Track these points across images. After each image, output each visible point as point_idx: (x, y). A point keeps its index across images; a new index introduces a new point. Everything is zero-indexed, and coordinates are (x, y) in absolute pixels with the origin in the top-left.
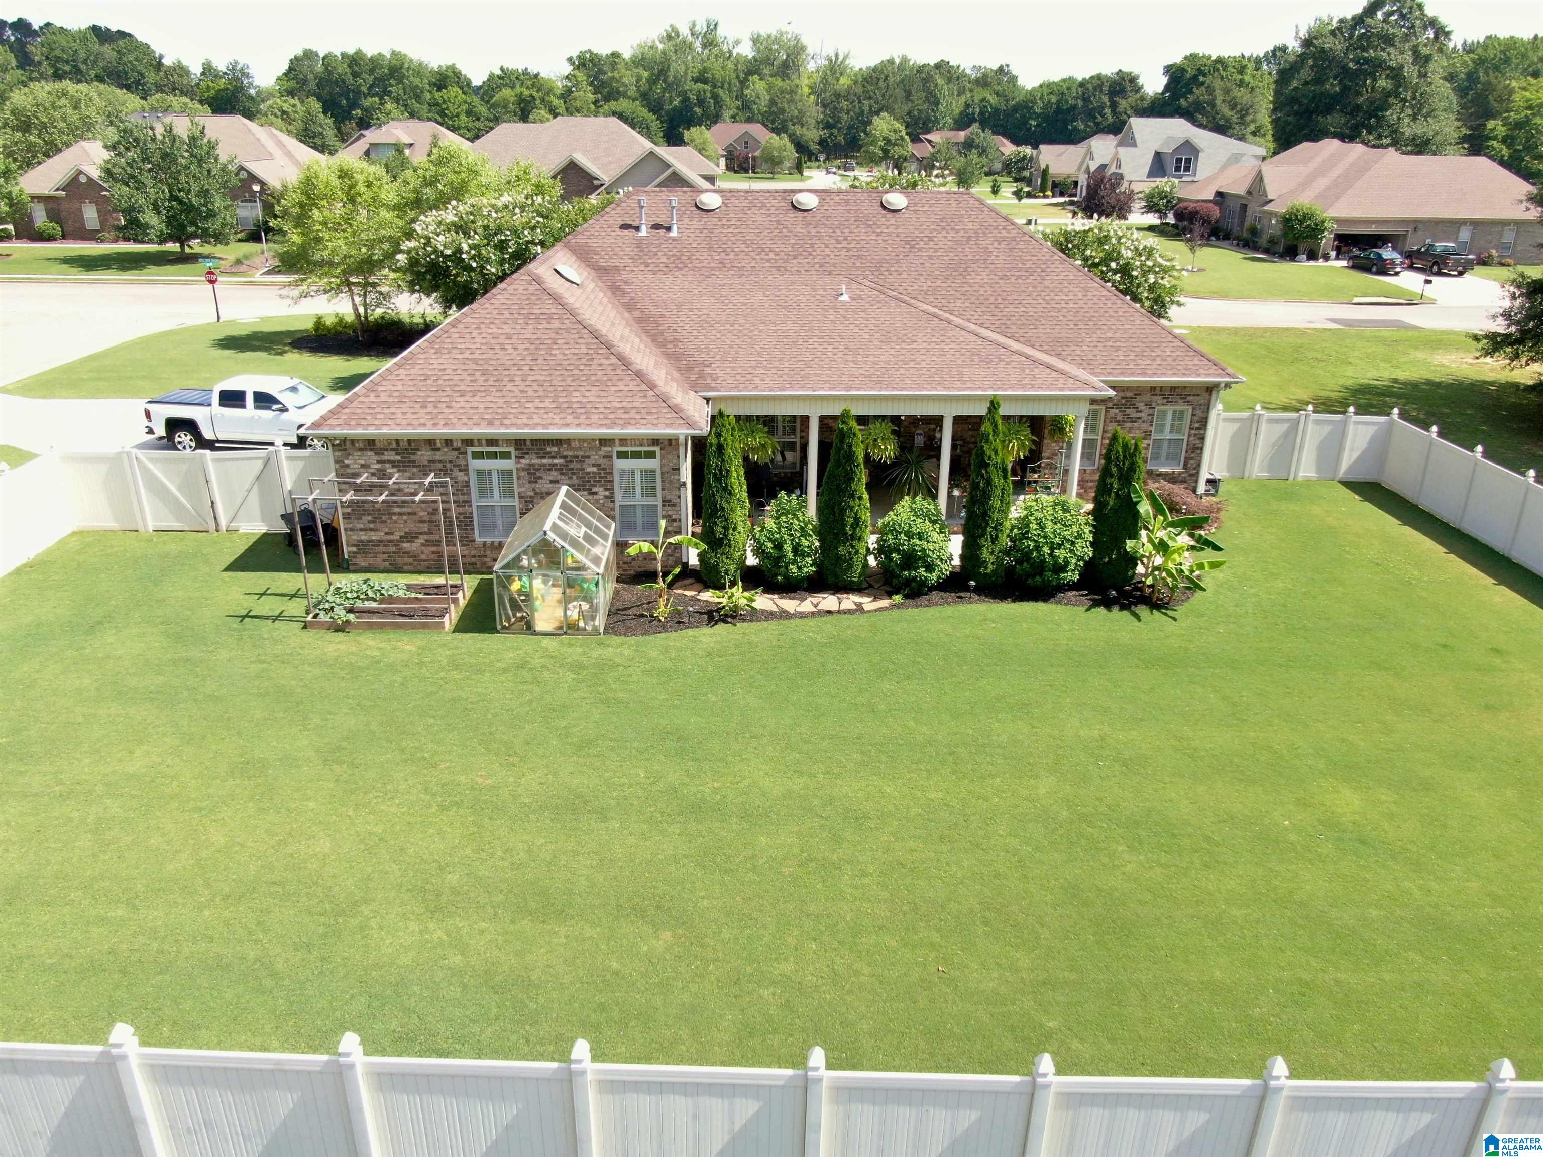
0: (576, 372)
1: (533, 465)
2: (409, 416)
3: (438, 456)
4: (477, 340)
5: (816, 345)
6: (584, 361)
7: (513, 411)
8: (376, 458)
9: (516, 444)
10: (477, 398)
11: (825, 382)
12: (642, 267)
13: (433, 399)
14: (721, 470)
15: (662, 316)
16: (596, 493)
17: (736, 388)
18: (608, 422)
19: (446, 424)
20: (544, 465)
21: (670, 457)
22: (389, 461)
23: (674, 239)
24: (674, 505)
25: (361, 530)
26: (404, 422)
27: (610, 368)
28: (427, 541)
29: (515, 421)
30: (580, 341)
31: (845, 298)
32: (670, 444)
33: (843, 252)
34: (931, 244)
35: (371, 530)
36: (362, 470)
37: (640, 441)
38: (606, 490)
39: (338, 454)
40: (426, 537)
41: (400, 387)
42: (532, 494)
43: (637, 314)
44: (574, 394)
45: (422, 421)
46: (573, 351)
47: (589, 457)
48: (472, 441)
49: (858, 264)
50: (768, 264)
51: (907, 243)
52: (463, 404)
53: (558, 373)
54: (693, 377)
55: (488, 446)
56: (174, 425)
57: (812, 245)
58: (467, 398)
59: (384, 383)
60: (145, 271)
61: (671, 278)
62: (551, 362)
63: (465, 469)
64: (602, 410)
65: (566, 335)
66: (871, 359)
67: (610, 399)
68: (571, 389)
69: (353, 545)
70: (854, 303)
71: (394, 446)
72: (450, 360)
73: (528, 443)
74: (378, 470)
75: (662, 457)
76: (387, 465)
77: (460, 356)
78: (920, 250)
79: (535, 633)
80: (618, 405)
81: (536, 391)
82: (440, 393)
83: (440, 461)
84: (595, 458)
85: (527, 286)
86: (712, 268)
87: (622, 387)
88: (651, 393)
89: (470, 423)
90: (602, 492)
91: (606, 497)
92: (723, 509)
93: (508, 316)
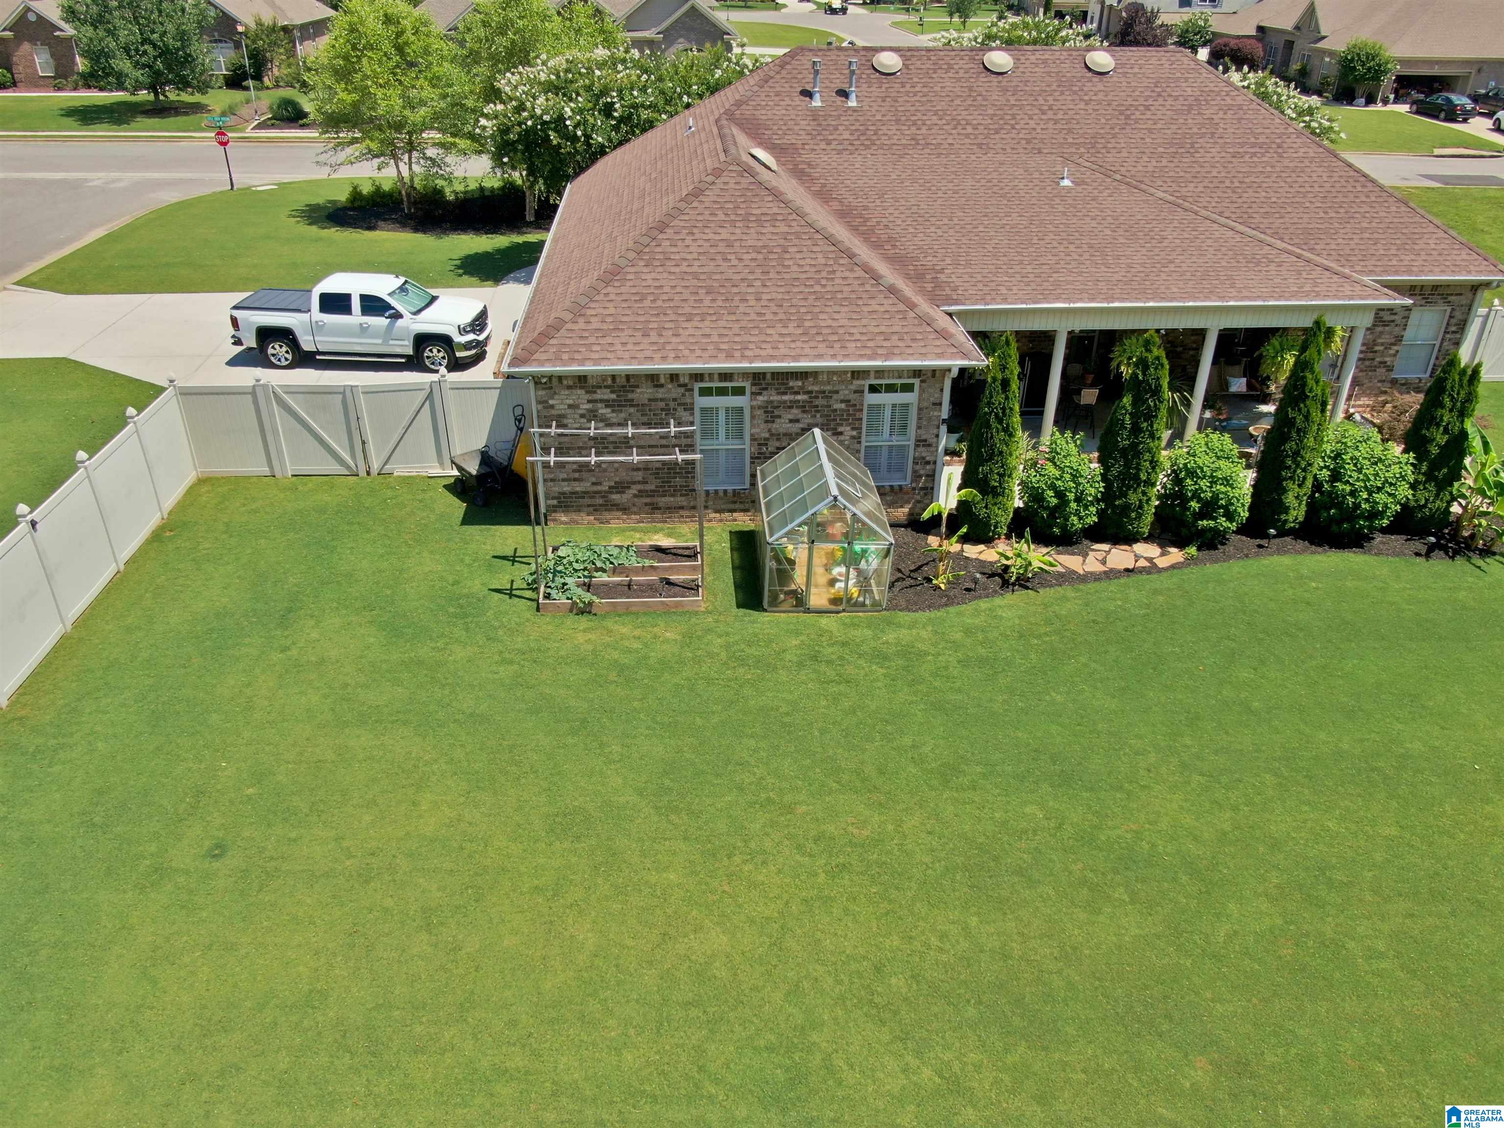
0: (817, 288)
1: (772, 402)
2: (630, 347)
3: (661, 393)
4: (691, 249)
5: (1055, 244)
6: (824, 274)
7: (753, 339)
8: (588, 397)
9: (754, 378)
10: (707, 323)
11: (1082, 291)
12: (823, 145)
13: (655, 325)
14: (1004, 409)
15: (866, 208)
16: (841, 433)
17: (983, 300)
18: (868, 352)
19: (677, 358)
20: (785, 402)
21: (931, 391)
22: (601, 401)
23: (854, 110)
24: (930, 445)
25: (564, 480)
26: (627, 355)
27: (856, 282)
28: (639, 491)
29: (758, 352)
30: (815, 249)
31: (1066, 183)
32: (934, 376)
33: (1050, 125)
34: (1148, 114)
35: (575, 480)
36: (569, 411)
37: (899, 372)
38: (853, 429)
39: (541, 393)
40: (639, 487)
41: (612, 311)
42: (767, 435)
43: (835, 205)
44: (821, 316)
45: (648, 354)
46: (809, 261)
47: (837, 392)
48: (702, 375)
49: (1070, 140)
50: (967, 141)
51: (1121, 113)
52: (691, 331)
53: (796, 290)
54: (929, 287)
55: (721, 381)
56: (266, 334)
57: (1014, 117)
58: (696, 324)
59: (592, 305)
60: (133, 125)
61: (859, 158)
62: (786, 276)
63: (690, 409)
64: (858, 337)
65: (796, 242)
66: (1123, 260)
67: (864, 322)
68: (817, 310)
69: (553, 498)
70: (1079, 189)
71: (610, 382)
72: (665, 275)
73: (769, 376)
74: (588, 410)
75: (922, 390)
76: (599, 405)
77: (677, 270)
78: (1136, 121)
79: (808, 611)
80: (877, 330)
81: (775, 313)
82: (662, 317)
83: (662, 400)
84: (845, 393)
85: (739, 179)
86: (905, 146)
87: (877, 308)
88: (911, 314)
89: (706, 355)
90: (846, 430)
91: (853, 437)
92: (1001, 453)
93: (723, 217)
